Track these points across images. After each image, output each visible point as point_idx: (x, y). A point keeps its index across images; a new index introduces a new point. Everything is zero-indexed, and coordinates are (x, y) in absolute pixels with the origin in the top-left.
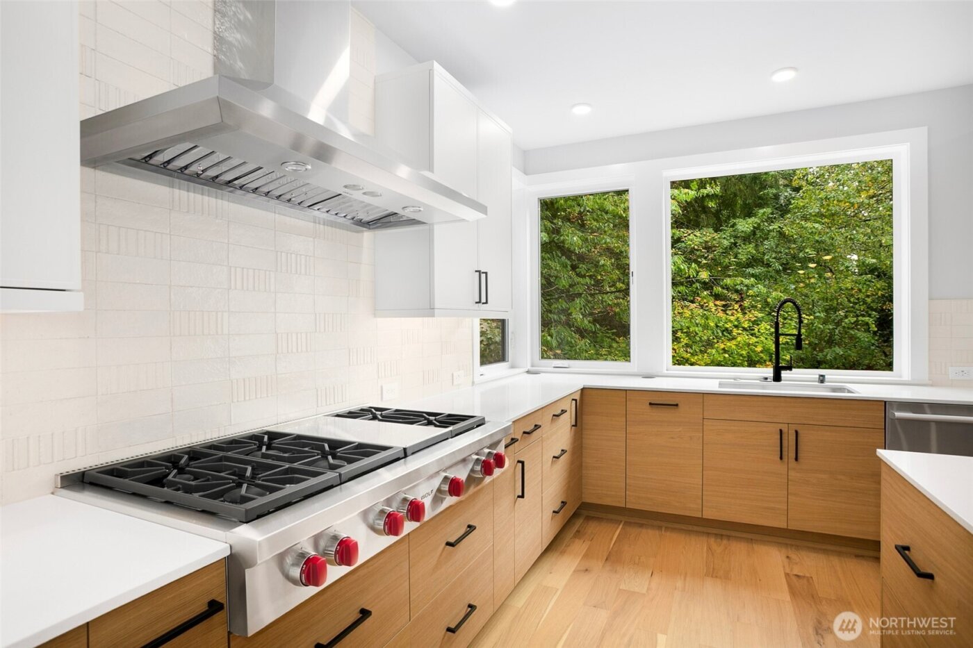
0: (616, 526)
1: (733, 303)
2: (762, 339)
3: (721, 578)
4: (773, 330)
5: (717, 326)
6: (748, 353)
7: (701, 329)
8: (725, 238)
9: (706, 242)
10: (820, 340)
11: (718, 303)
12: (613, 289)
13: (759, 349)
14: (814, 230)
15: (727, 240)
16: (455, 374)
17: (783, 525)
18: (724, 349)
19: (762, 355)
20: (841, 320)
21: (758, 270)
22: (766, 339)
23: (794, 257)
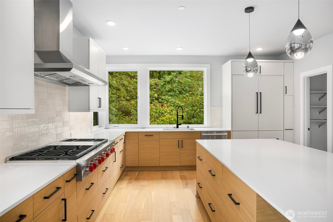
0: (136, 172)
1: (165, 104)
2: (174, 116)
3: (165, 179)
4: (177, 113)
5: (160, 112)
6: (169, 121)
7: (154, 113)
8: (162, 82)
9: (156, 83)
10: (190, 116)
11: (160, 104)
12: (124, 99)
13: (173, 119)
14: (188, 81)
15: (162, 83)
16: (87, 129)
17: (179, 165)
18: (162, 120)
19: (173, 121)
20: (196, 110)
21: (172, 93)
22: (175, 116)
23: (183, 89)
